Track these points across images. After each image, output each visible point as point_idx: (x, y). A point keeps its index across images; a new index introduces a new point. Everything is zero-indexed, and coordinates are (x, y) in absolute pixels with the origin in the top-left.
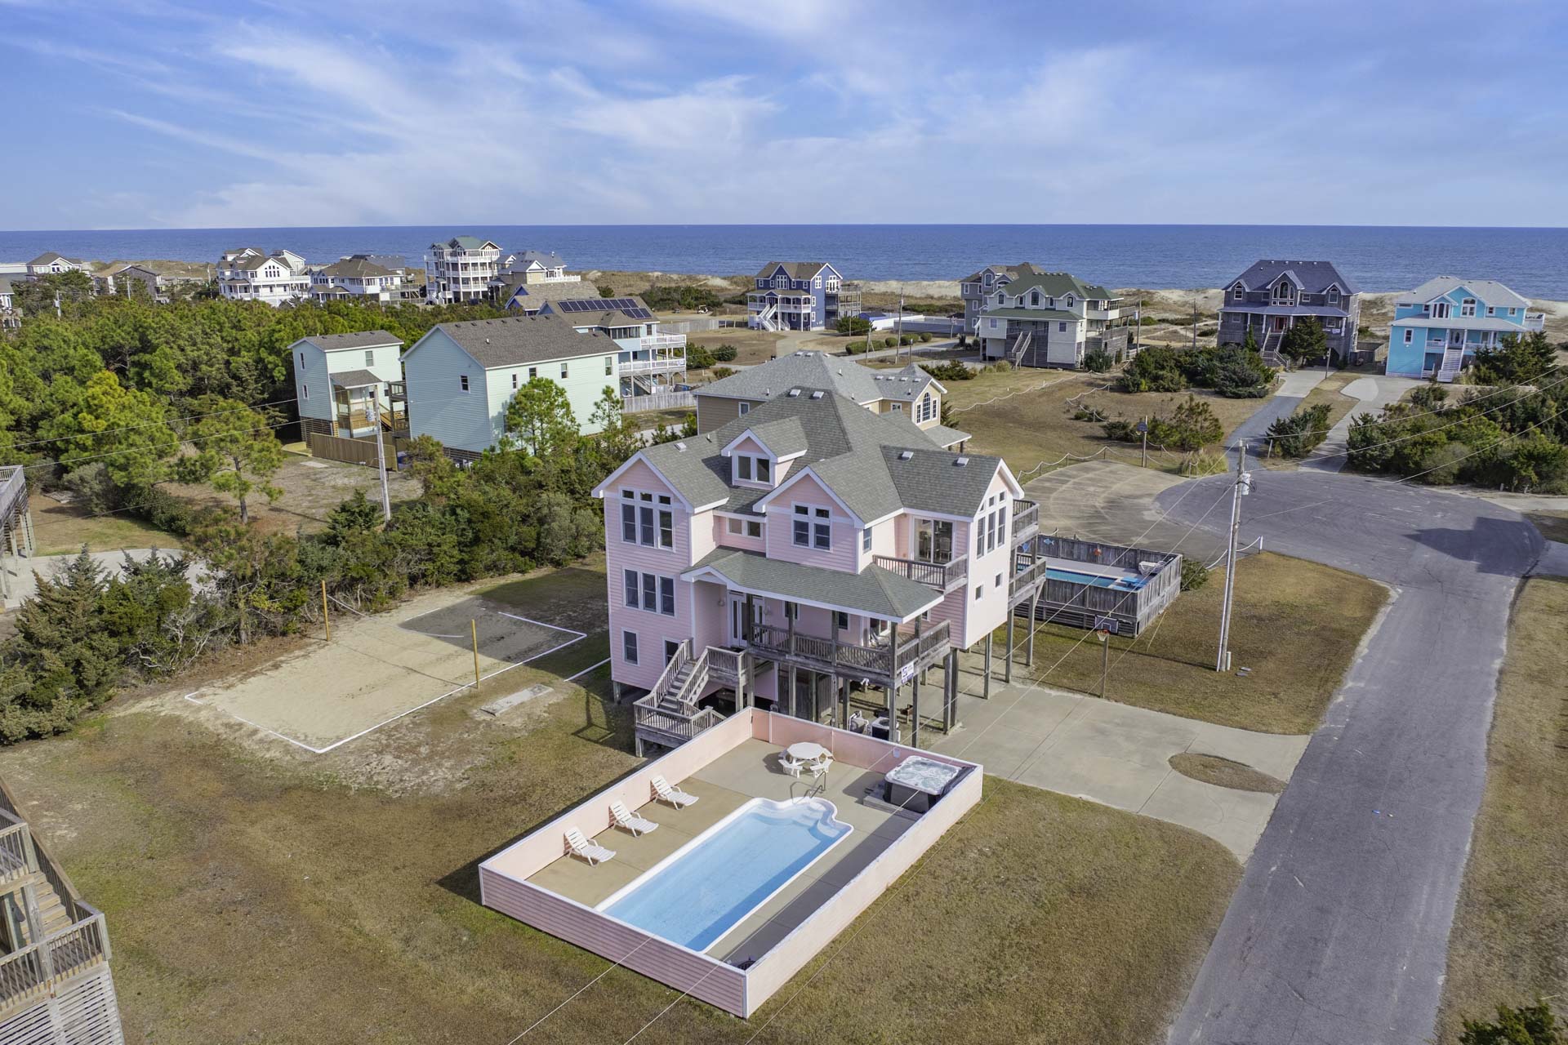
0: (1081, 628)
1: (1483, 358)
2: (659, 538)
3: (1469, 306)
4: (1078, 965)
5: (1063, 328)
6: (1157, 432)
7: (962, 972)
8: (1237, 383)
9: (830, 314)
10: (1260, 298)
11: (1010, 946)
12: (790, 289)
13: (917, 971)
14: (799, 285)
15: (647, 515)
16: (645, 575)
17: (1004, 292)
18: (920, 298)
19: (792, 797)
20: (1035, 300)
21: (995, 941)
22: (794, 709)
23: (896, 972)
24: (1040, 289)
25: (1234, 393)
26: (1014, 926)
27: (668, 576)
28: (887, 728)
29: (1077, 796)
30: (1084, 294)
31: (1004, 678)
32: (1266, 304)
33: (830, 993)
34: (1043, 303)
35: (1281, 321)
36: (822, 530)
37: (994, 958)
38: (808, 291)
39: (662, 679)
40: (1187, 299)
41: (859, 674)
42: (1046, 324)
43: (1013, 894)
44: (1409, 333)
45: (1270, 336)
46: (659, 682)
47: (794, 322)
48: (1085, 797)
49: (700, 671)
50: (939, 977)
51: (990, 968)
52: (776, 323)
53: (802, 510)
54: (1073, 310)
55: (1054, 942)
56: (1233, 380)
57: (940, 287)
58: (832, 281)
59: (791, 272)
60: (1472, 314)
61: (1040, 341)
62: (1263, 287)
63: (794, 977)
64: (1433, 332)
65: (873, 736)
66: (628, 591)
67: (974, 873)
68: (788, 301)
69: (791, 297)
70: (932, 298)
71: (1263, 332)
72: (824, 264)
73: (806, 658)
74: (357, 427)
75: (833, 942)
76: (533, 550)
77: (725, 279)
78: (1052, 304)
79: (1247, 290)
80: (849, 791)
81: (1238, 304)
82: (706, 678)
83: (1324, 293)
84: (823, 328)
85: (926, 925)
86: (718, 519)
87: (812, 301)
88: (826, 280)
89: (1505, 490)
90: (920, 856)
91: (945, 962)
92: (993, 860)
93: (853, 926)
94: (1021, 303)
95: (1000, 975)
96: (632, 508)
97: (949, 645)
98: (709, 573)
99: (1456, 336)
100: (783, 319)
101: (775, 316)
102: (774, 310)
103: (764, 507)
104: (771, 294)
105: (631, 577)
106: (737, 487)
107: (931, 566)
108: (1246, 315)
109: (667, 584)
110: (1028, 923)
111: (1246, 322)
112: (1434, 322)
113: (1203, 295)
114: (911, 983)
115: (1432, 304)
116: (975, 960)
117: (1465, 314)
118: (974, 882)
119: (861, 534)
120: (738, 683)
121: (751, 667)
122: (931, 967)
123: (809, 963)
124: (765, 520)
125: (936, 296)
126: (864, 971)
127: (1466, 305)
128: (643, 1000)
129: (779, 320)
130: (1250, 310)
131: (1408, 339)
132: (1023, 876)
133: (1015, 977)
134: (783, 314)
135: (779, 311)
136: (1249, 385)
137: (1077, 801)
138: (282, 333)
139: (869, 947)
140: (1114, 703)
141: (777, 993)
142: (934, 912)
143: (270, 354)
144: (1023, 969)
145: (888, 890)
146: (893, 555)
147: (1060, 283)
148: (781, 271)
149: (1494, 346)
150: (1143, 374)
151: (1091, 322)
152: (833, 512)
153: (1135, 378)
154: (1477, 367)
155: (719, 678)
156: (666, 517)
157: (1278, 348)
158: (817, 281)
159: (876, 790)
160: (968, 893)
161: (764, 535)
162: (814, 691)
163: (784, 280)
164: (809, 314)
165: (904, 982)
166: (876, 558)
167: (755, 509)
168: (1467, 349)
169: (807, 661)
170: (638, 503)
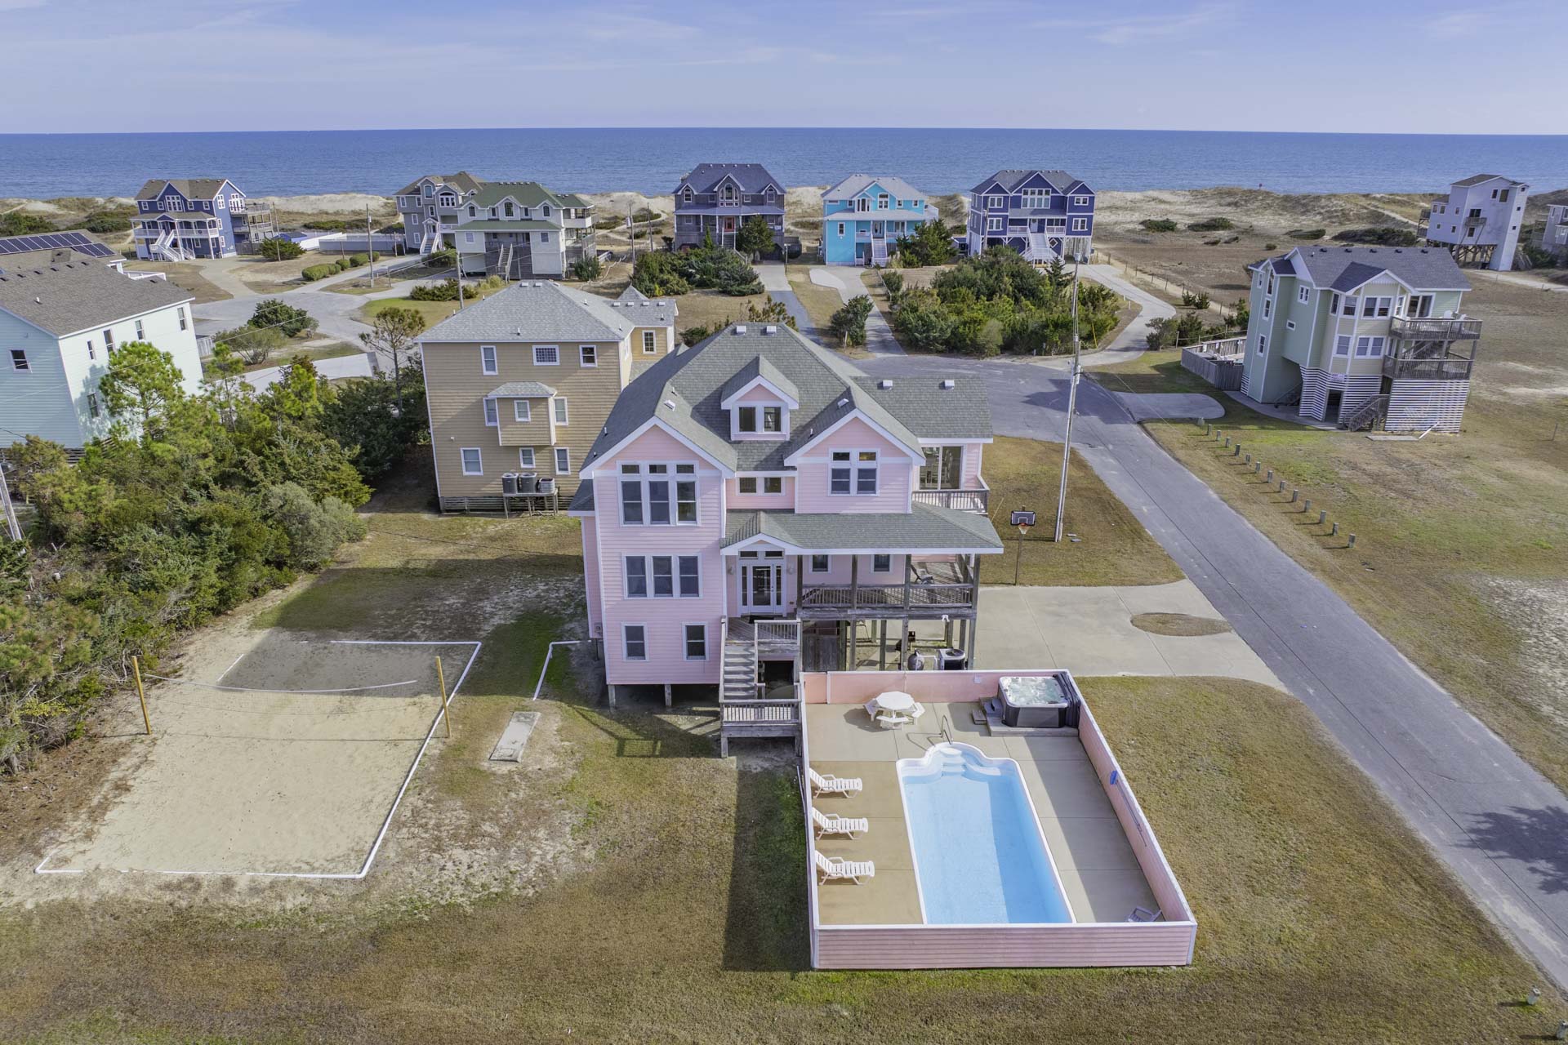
1: (904, 245)
2: (676, 514)
3: (883, 200)
5: (545, 237)
9: (240, 237)
10: (709, 200)
12: (187, 211)
14: (198, 207)
15: (659, 490)
16: (656, 559)
17: (474, 203)
18: (313, 214)
19: (926, 750)
20: (509, 211)
24: (512, 199)
25: (739, 291)
27: (689, 554)
30: (557, 203)
32: (715, 205)
34: (518, 214)
35: (729, 222)
36: (868, 475)
38: (211, 212)
42: (527, 236)
44: (841, 226)
45: (725, 236)
47: (202, 249)
52: (178, 251)
53: (842, 456)
54: (551, 219)
56: (735, 279)
57: (331, 201)
58: (235, 200)
59: (185, 192)
60: (886, 207)
61: (523, 254)
62: (710, 190)
64: (861, 225)
66: (630, 580)
68: (188, 225)
69: (192, 220)
70: (327, 213)
71: (718, 232)
72: (223, 181)
73: (873, 608)
77: (49, 202)
78: (527, 215)
79: (695, 193)
80: (960, 728)
81: (689, 207)
82: (757, 655)
83: (763, 193)
84: (235, 254)
87: (218, 224)
88: (229, 200)
89: (1037, 355)
94: (494, 214)
96: (637, 485)
98: (761, 542)
99: (878, 228)
100: (185, 247)
101: (174, 244)
102: (172, 237)
104: (164, 218)
105: (635, 563)
106: (739, 442)
107: (939, 492)
108: (697, 217)
109: (689, 564)
111: (698, 223)
112: (859, 215)
113: (609, 199)
115: (855, 199)
117: (881, 207)
120: (798, 651)
124: (792, 474)
125: (330, 212)
127: (881, 199)
129: (181, 248)
130: (702, 212)
131: (841, 232)
134: (183, 240)
135: (179, 238)
147: (531, 192)
148: (171, 190)
149: (909, 234)
151: (568, 231)
152: (882, 455)
154: (902, 253)
155: (773, 651)
156: (686, 490)
158: (219, 200)
159: (989, 719)
161: (787, 490)
163: (176, 201)
164: (217, 239)
167: (787, 463)
168: (888, 238)
169: (875, 612)
170: (645, 478)
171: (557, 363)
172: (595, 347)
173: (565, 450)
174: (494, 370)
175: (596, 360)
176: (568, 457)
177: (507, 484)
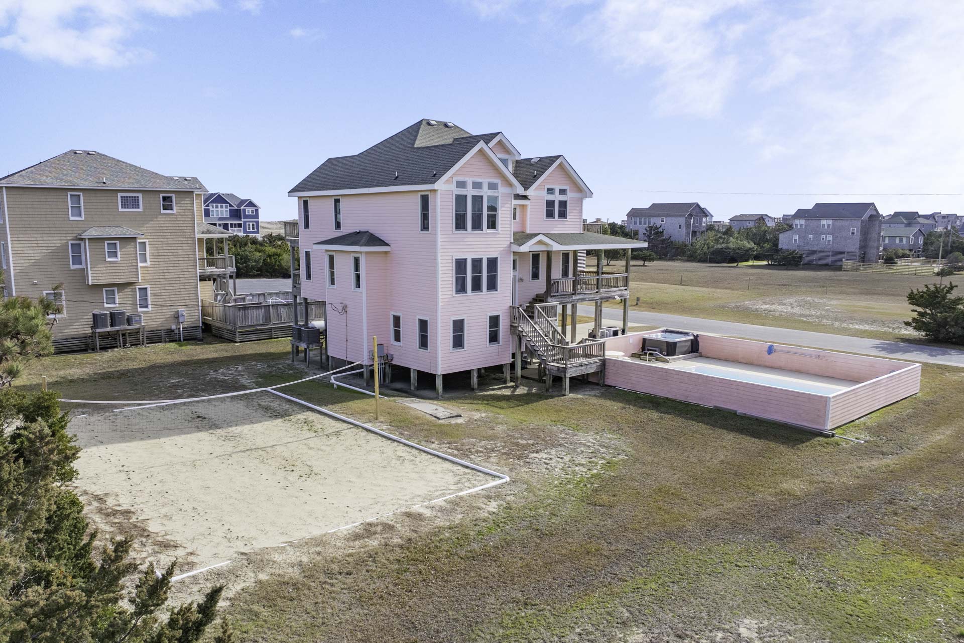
2: (485, 222)
15: (477, 201)
16: (474, 260)
27: (493, 256)
36: (563, 205)
53: (551, 192)
66: (457, 279)
96: (465, 197)
98: (540, 241)
105: (461, 263)
109: (493, 263)
124: (529, 203)
152: (569, 191)
170: (470, 192)
171: (141, 210)
172: (173, 196)
173: (146, 289)
174: (80, 215)
175: (175, 207)
176: (149, 295)
177: (97, 320)
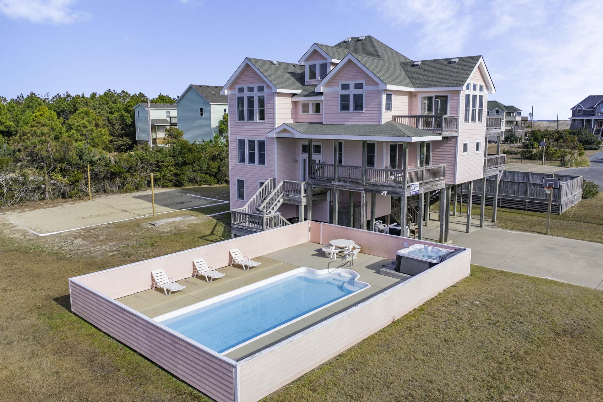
0: (524, 210)
2: (257, 115)
4: (581, 391)
6: (549, 151)
7: (463, 388)
8: (583, 143)
10: (590, 112)
11: (508, 370)
13: (416, 384)
15: (251, 101)
16: (249, 141)
19: (328, 268)
21: (492, 364)
22: (337, 220)
23: (395, 383)
26: (509, 354)
27: (262, 139)
28: (400, 228)
29: (545, 278)
30: (504, 109)
31: (479, 226)
32: (594, 115)
33: (328, 397)
35: (601, 123)
36: (359, 99)
37: (494, 378)
39: (252, 199)
40: (549, 125)
41: (380, 189)
43: (504, 332)
45: (596, 129)
46: (251, 200)
48: (550, 278)
49: (277, 195)
50: (439, 391)
51: (491, 387)
53: (345, 87)
55: (551, 369)
62: (592, 107)
63: (297, 380)
65: (389, 234)
66: (240, 153)
67: (467, 316)
71: (592, 127)
73: (345, 182)
74: (160, 144)
75: (340, 356)
76: (217, 173)
79: (584, 109)
80: (370, 267)
81: (579, 116)
82: (281, 201)
85: (426, 349)
86: (295, 103)
90: (422, 304)
91: (445, 379)
92: (484, 309)
93: (360, 346)
95: (501, 393)
96: (243, 98)
97: (444, 182)
98: (285, 130)
103: (322, 88)
105: (242, 143)
106: (308, 85)
108: (583, 120)
109: (262, 144)
110: (521, 353)
111: (583, 124)
114: (410, 395)
116: (474, 379)
118: (469, 321)
119: (384, 97)
120: (301, 202)
121: (310, 193)
122: (431, 382)
123: (313, 370)
124: (322, 98)
126: (365, 380)
128: (151, 388)
130: (585, 118)
132: (510, 321)
133: (517, 397)
136: (590, 144)
137: (546, 280)
138: (131, 103)
139: (373, 361)
140: (556, 237)
141: (277, 393)
142: (433, 339)
143: (126, 113)
144: (524, 390)
145: (393, 323)
146: (406, 114)
150: (535, 140)
151: (508, 122)
152: (366, 85)
153: (531, 141)
155: (289, 200)
156: (262, 102)
157: (600, 134)
159: (390, 266)
160: (463, 329)
161: (322, 111)
162: (352, 213)
165: (403, 392)
166: (394, 117)
167: (316, 90)
169: (346, 184)
170: (246, 94)
